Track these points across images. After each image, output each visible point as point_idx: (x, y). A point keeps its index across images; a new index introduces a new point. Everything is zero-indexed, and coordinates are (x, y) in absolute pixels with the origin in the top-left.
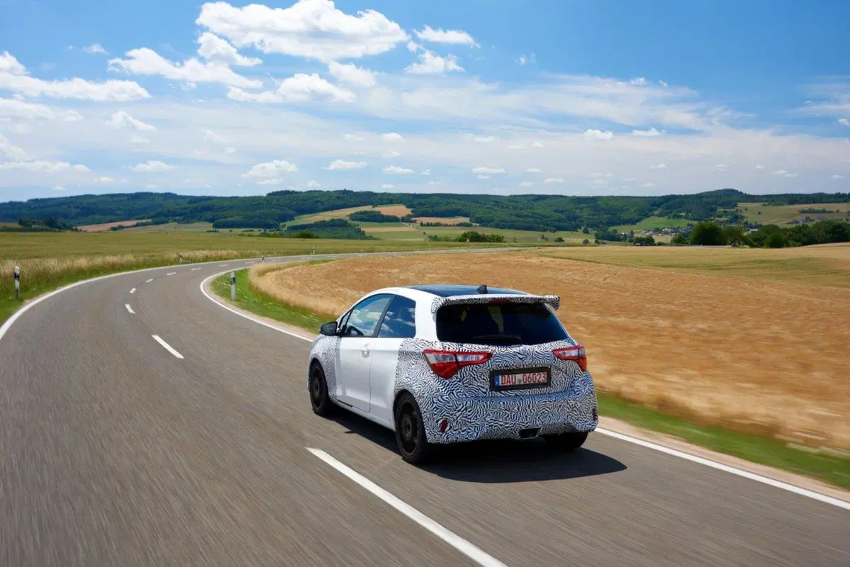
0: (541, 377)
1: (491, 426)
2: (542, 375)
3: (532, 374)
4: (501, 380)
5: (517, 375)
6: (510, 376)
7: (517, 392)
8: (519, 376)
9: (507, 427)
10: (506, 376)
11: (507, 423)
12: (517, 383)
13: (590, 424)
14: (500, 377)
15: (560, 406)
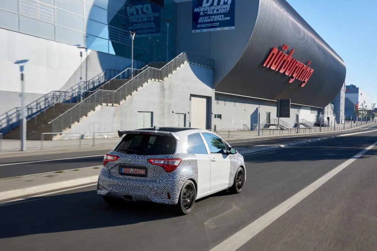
0: (142, 172)
1: (111, 190)
2: (143, 171)
3: (138, 170)
4: (124, 170)
5: (131, 169)
6: (128, 169)
7: (130, 177)
8: (132, 170)
9: (117, 192)
10: (126, 169)
11: (117, 190)
12: (130, 173)
13: (164, 200)
14: (123, 168)
15: (143, 187)
